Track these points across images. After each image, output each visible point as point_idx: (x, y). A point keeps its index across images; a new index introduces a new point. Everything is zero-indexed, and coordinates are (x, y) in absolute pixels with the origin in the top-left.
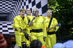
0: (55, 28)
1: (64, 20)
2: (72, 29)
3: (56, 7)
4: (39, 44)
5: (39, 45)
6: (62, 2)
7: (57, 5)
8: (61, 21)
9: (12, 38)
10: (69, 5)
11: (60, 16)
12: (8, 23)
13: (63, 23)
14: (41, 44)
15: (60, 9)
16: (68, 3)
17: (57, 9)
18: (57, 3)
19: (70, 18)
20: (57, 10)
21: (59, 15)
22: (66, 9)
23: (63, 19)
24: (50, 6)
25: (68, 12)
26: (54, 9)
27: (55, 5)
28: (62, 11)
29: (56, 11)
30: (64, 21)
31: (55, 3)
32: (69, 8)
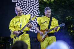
1: (61, 14)
2: (72, 26)
8: (57, 16)
13: (59, 18)
23: (59, 13)
30: (60, 16)
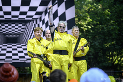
0: (83, 50)
1: (99, 41)
2: (111, 53)
3: (88, 23)
4: (63, 76)
5: (63, 78)
6: (96, 16)
7: (89, 19)
9: (26, 68)
10: (106, 19)
11: (94, 35)
12: (18, 46)
13: (97, 45)
14: (65, 76)
15: (92, 25)
16: (104, 16)
17: (89, 25)
18: (88, 17)
19: (107, 38)
20: (90, 27)
21: (92, 33)
22: (102, 25)
23: (97, 40)
24: (79, 21)
25: (104, 29)
26: (85, 26)
27: (86, 20)
28: (96, 29)
29: (88, 28)
30: (98, 43)
31: (86, 17)
32: (105, 23)
